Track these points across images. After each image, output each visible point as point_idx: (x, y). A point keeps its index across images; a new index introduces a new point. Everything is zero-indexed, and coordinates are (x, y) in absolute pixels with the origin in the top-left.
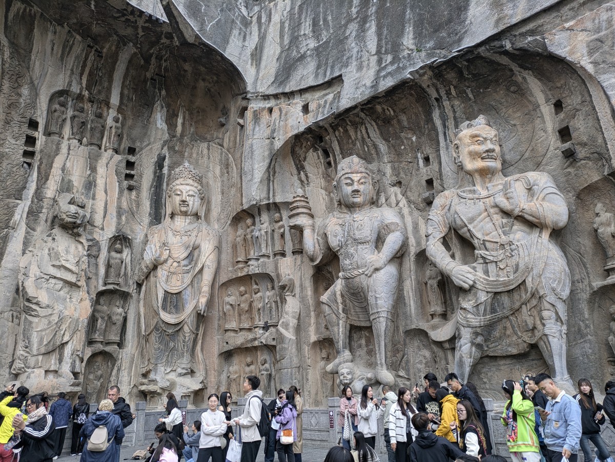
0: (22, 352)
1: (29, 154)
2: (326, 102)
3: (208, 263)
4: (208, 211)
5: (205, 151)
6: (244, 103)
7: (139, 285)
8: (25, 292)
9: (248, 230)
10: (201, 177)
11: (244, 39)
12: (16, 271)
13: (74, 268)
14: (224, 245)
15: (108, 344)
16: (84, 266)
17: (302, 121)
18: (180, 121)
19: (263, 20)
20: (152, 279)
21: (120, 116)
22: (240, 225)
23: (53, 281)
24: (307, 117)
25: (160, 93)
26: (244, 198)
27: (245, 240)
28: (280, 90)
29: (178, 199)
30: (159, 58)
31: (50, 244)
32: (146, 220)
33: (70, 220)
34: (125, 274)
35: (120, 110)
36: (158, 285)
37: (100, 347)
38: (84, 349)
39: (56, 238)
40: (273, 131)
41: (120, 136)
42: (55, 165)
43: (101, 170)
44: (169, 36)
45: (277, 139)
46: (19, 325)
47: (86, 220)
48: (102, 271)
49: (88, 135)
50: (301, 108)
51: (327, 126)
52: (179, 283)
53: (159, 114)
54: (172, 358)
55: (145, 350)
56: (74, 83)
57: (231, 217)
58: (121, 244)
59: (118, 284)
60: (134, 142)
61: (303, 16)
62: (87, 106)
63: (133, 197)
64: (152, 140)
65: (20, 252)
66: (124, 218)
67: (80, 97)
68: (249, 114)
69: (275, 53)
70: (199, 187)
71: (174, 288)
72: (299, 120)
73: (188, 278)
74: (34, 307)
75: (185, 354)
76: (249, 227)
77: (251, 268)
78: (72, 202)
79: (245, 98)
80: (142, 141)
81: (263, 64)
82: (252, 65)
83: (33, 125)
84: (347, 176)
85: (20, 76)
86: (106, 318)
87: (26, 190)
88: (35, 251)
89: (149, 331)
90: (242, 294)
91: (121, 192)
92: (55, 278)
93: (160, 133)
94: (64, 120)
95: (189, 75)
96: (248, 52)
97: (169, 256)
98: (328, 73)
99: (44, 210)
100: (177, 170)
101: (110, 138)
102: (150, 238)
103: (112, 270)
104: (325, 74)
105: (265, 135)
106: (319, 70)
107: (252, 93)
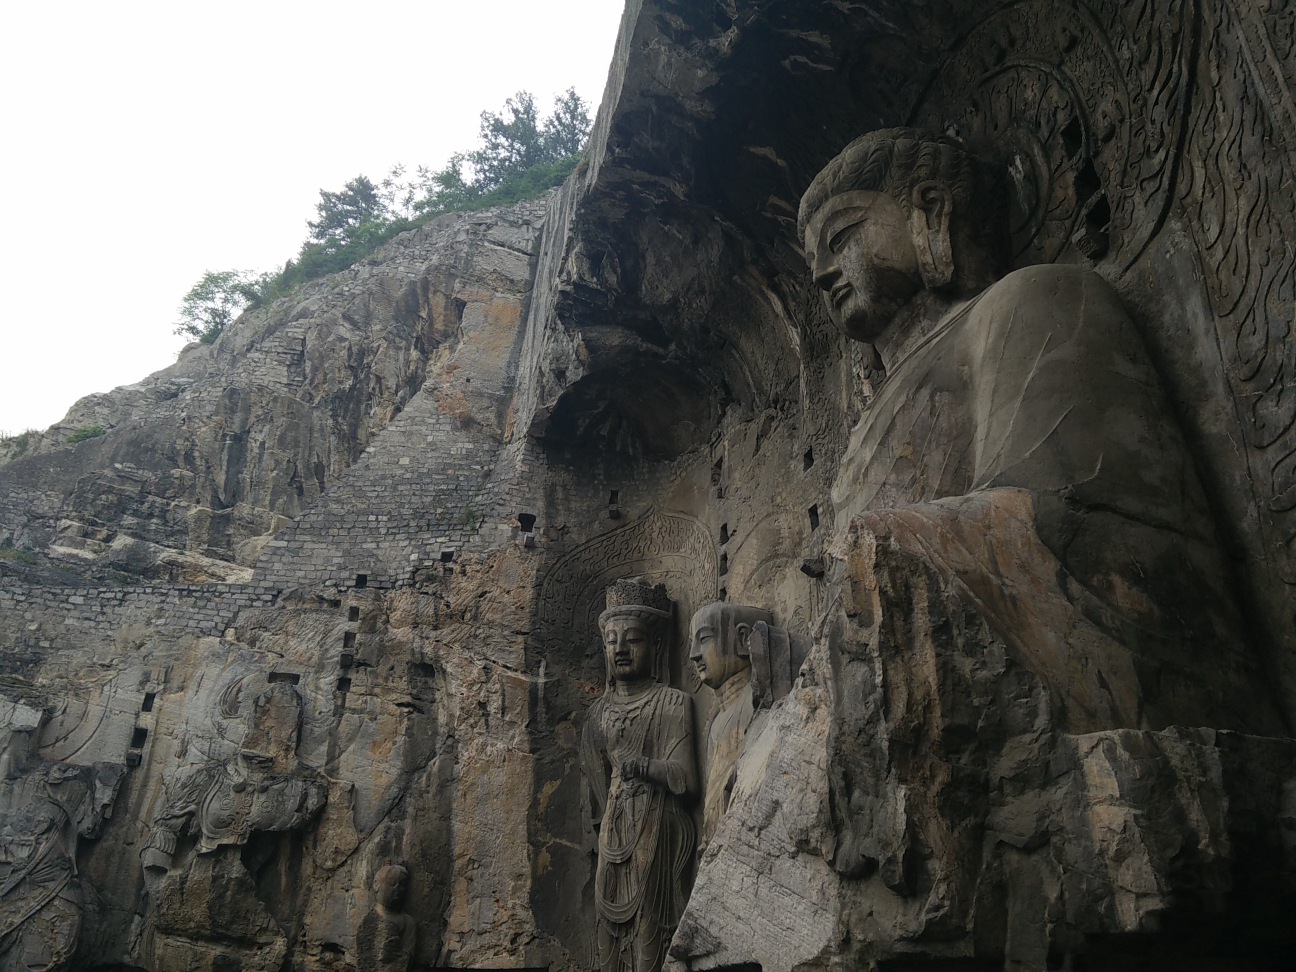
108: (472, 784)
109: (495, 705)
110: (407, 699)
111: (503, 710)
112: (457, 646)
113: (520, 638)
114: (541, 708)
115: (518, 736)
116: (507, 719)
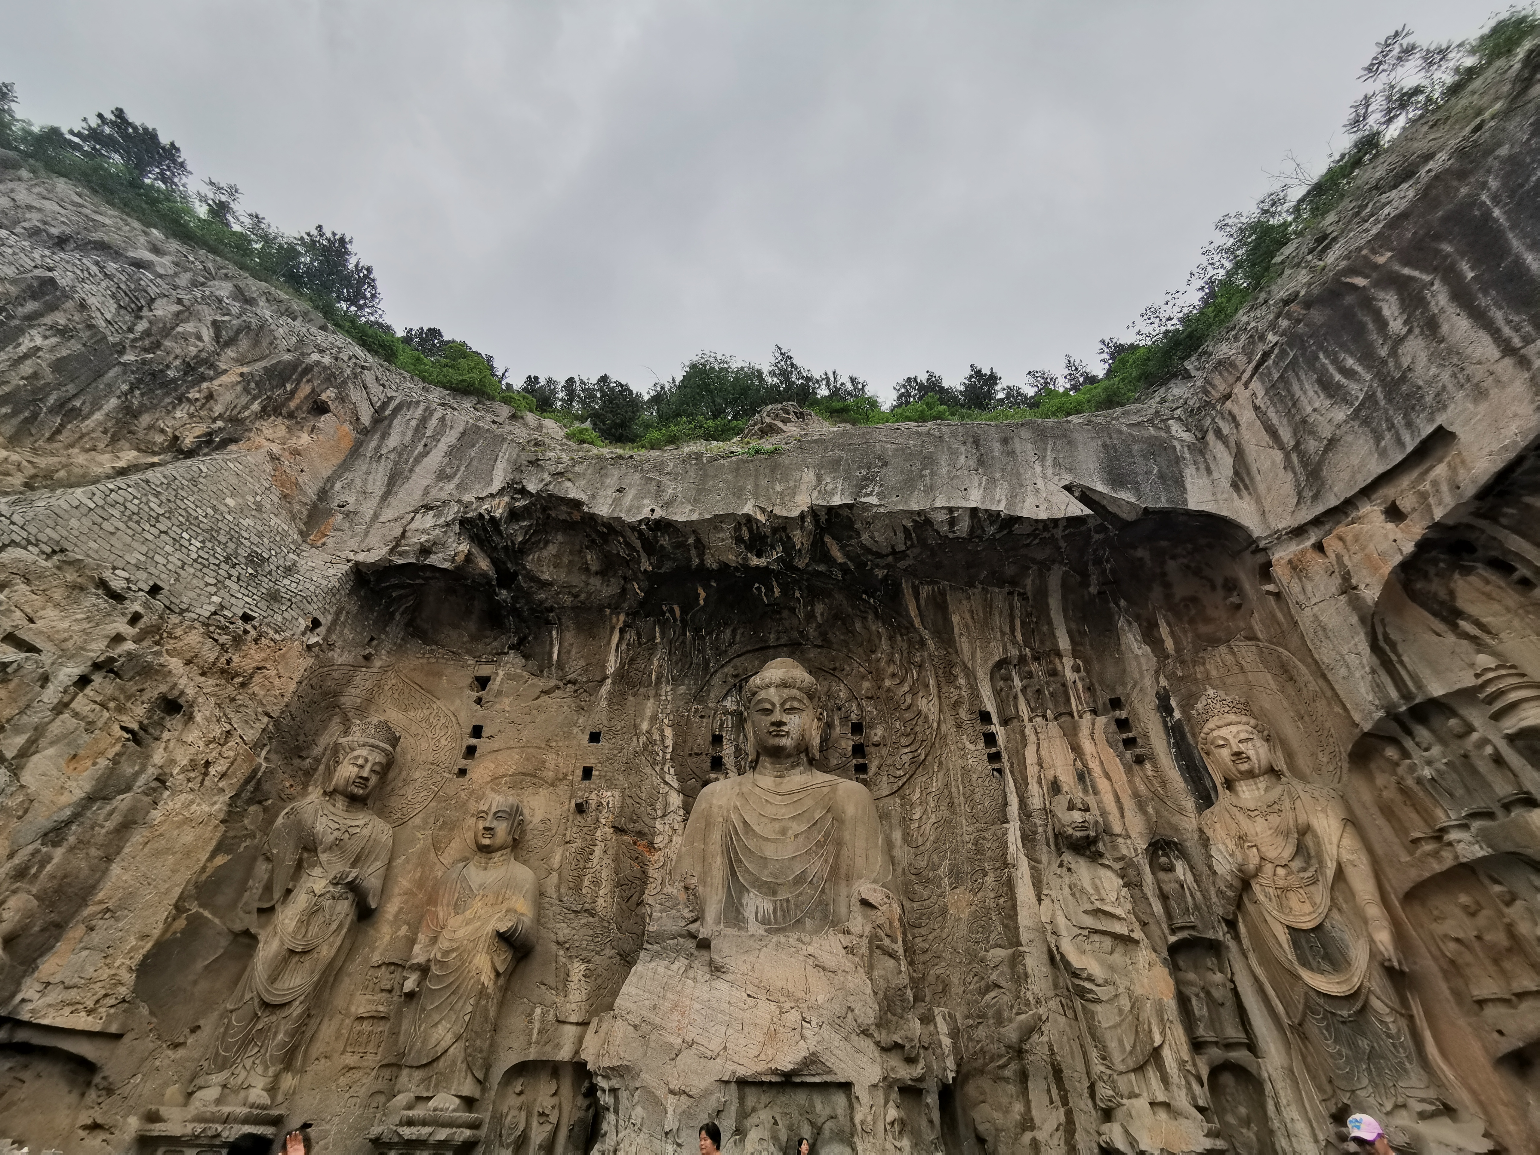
0: (1103, 1069)
1: (994, 758)
2: (1435, 483)
3: (1346, 856)
4: (1290, 757)
5: (1229, 658)
6: (1260, 558)
7: (1232, 925)
8: (1067, 964)
9: (1401, 770)
10: (1247, 704)
11: (1209, 471)
12: (1042, 930)
13: (1119, 912)
14: (1359, 812)
15: (1229, 1046)
16: (1129, 906)
17: (1399, 536)
18: (1164, 630)
19: (1226, 429)
20: (1250, 907)
21: (1079, 662)
22: (1373, 766)
23: (1096, 938)
24: (1406, 526)
25: (1118, 606)
26: (1353, 713)
27: (1404, 791)
28: (1320, 509)
29: (1225, 753)
30: (1098, 562)
31: (1067, 880)
32: (1189, 804)
33: (1079, 834)
34: (1197, 907)
35: (1075, 654)
36: (1268, 918)
37: (1216, 1054)
38: (1193, 1060)
39: (1072, 866)
40: (1347, 577)
41: (1090, 689)
42: (1028, 762)
43: (1087, 746)
44: (1101, 529)
45: (1362, 586)
46: (1076, 1019)
47: (1100, 830)
48: (1157, 907)
49: (1050, 705)
50: (1383, 517)
51: (1465, 520)
52: (1307, 908)
53: (1130, 636)
54: (1379, 1075)
55: (1309, 1059)
56: (1010, 646)
57: (1344, 756)
58: (1166, 855)
59: (1193, 928)
60: (1113, 690)
61: (1296, 388)
62: (1034, 667)
63: (1150, 773)
64: (1137, 675)
65: (1034, 900)
66: (1150, 810)
67: (1022, 659)
68: (1280, 571)
69: (1273, 463)
70: (1253, 722)
71: (1304, 919)
72: (1391, 537)
73: (1321, 895)
74: (1088, 985)
75: (1408, 1065)
76: (1397, 764)
77: (1459, 847)
78: (1071, 807)
79: (1258, 550)
80: (1124, 685)
81: (1262, 488)
82: (1241, 497)
83: (985, 717)
85: (951, 665)
86: (1202, 995)
87: (1009, 808)
88: (1053, 894)
89: (1299, 1016)
90: (1472, 910)
91: (1129, 770)
92: (1096, 932)
93: (1143, 661)
94: (1016, 697)
95: (1149, 563)
96: (1225, 484)
97: (1262, 859)
98: (1407, 437)
99: (1040, 829)
100: (1199, 706)
101: (1079, 698)
102: (1209, 833)
103: (1173, 903)
104: (1400, 443)
105: (1334, 589)
106: (1383, 443)
107: (1266, 538)
108: (161, 835)
109: (219, 769)
110: (135, 726)
111: (223, 776)
112: (212, 700)
113: (266, 719)
114: (250, 787)
115: (219, 805)
116: (220, 785)
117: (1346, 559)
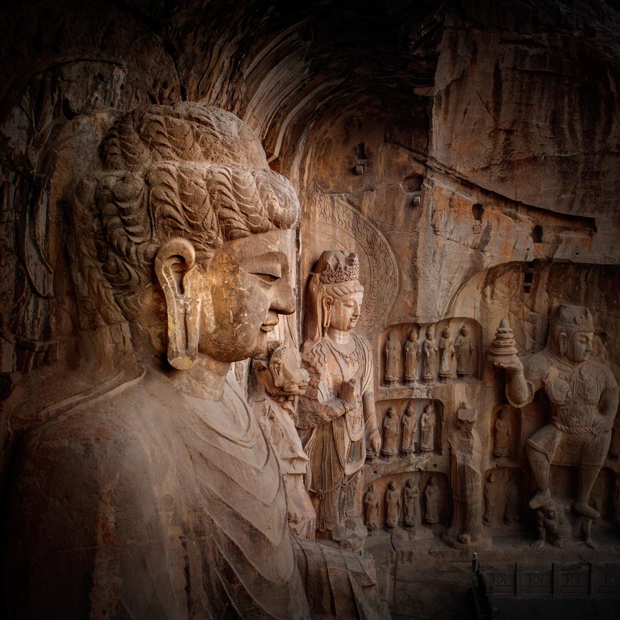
2: (569, 240)
5: (329, 208)
17: (533, 248)
19: (461, 52)
24: (539, 247)
29: (349, 313)
36: (346, 434)
40: (485, 242)
45: (488, 254)
50: (532, 231)
61: (536, 95)
69: (482, 121)
72: (528, 246)
77: (415, 391)
84: (583, 333)
98: (576, 207)
104: (571, 205)
105: (470, 243)
106: (564, 196)
107: (439, 164)
117: (492, 233)
